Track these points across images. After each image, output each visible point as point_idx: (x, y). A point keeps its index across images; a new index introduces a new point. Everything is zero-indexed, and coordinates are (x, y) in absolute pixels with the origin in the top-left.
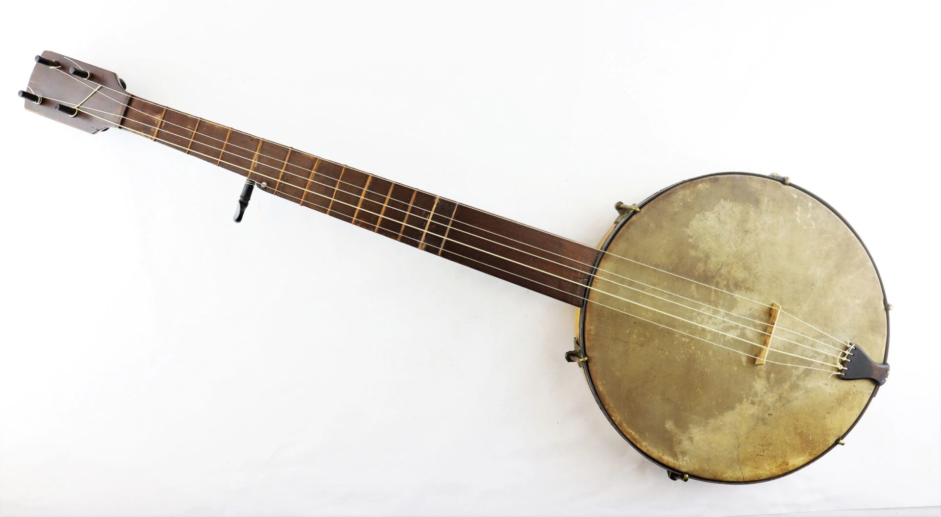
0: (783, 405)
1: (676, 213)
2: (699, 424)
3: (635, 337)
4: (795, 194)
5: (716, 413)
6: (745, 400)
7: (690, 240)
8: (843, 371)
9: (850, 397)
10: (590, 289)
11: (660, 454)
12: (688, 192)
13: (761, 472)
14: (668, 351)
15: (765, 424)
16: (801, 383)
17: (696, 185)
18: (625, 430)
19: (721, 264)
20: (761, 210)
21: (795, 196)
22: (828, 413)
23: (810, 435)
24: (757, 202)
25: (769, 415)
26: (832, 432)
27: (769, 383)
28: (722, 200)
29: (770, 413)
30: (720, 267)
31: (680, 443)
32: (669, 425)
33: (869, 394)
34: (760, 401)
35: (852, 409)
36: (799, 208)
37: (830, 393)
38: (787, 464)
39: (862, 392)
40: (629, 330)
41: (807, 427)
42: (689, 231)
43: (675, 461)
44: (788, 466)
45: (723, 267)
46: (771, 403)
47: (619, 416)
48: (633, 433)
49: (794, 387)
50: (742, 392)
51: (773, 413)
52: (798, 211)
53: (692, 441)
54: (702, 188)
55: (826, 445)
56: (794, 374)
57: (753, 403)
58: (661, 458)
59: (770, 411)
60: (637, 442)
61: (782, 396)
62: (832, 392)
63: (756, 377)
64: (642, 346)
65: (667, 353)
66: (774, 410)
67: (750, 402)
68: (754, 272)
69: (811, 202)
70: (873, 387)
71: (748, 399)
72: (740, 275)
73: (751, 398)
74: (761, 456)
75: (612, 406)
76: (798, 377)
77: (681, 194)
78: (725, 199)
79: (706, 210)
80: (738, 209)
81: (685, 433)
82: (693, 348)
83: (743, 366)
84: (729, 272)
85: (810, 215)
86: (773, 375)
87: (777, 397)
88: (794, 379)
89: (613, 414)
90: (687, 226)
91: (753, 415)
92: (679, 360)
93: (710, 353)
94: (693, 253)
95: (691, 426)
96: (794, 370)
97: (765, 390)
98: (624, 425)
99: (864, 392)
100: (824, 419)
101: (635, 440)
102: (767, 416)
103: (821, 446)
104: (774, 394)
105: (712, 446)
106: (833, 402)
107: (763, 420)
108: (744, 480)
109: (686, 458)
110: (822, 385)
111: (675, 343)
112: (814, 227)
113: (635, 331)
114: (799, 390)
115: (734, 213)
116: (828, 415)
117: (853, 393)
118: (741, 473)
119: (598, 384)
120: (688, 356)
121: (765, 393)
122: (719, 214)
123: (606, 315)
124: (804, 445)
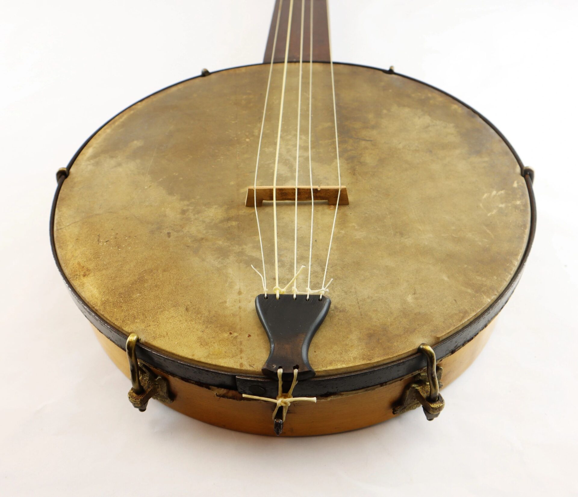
0: (188, 246)
1: (408, 96)
2: (142, 168)
5: (161, 180)
6: (186, 202)
9: (226, 335)
10: (284, 63)
11: (95, 145)
12: (441, 99)
13: (70, 247)
14: (236, 122)
15: (152, 233)
16: (232, 258)
17: (453, 103)
19: (371, 139)
21: (515, 185)
22: (187, 309)
24: (475, 152)
25: (169, 234)
26: (151, 323)
27: (222, 221)
28: (453, 124)
32: (136, 143)
33: (241, 365)
34: (188, 219)
35: (203, 343)
36: (503, 192)
37: (225, 302)
39: (241, 351)
40: (250, 92)
41: (156, 286)
44: (82, 277)
45: (369, 142)
46: (188, 232)
47: (141, 106)
48: (121, 120)
49: (223, 253)
50: (198, 197)
51: (171, 237)
52: (497, 192)
53: (115, 167)
54: (454, 107)
55: (123, 321)
56: (244, 247)
57: (184, 212)
58: (89, 147)
59: (175, 233)
60: (110, 124)
61: (204, 241)
62: (228, 304)
65: (234, 122)
66: (177, 237)
67: (185, 208)
71: (188, 205)
72: (369, 159)
73: (191, 208)
74: (98, 240)
76: (241, 253)
77: (434, 95)
78: (456, 127)
79: (430, 115)
80: (454, 138)
81: (127, 158)
82: (248, 140)
84: (365, 149)
85: (503, 206)
86: (234, 223)
87: (200, 236)
88: (237, 248)
90: (401, 106)
91: (165, 216)
92: (227, 133)
94: (370, 116)
95: (138, 161)
96: (250, 245)
97: (207, 220)
99: (243, 355)
100: (174, 306)
102: (166, 231)
103: (123, 314)
104: (204, 232)
106: (209, 311)
107: (159, 228)
110: (237, 287)
111: (249, 125)
113: (251, 96)
114: (220, 260)
116: (182, 309)
117: (236, 337)
118: (68, 224)
120: (236, 139)
124: (121, 290)
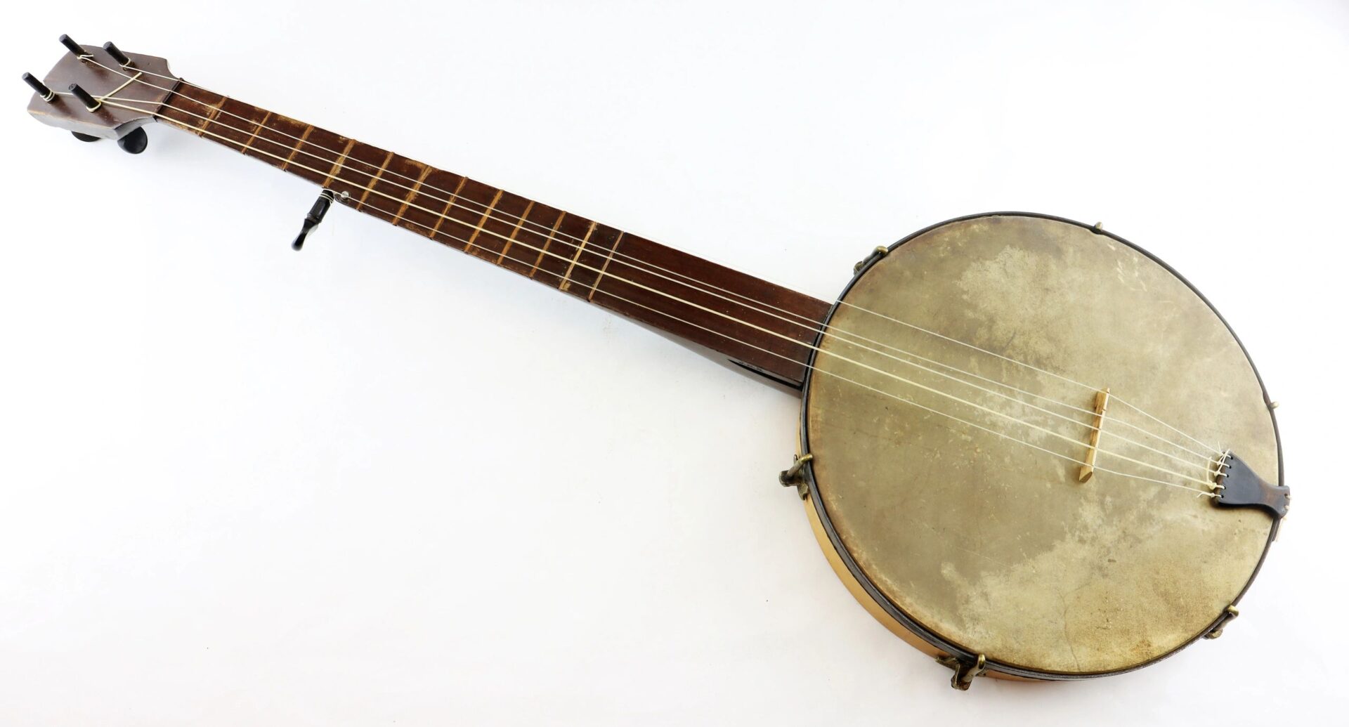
0: (1131, 547)
1: (942, 260)
2: (998, 571)
3: (886, 429)
4: (1113, 246)
5: (1024, 554)
6: (1068, 536)
7: (965, 297)
8: (1219, 491)
9: (1236, 538)
10: (817, 351)
11: (936, 620)
12: (958, 234)
13: (1108, 658)
14: (941, 453)
15: (1105, 576)
16: (1154, 513)
17: (969, 225)
18: (875, 576)
19: (1013, 332)
20: (1065, 263)
21: (1113, 248)
22: (1205, 562)
23: (1180, 598)
24: (1059, 253)
25: (1109, 561)
26: (1215, 593)
27: (1103, 509)
28: (1008, 248)
29: (1111, 558)
30: (1011, 335)
31: (967, 602)
32: (948, 571)
33: (1265, 534)
34: (1094, 539)
35: (1241, 557)
36: (1119, 263)
37: (1203, 531)
38: (1149, 646)
39: (1253, 531)
40: (877, 418)
41: (1175, 583)
42: (961, 284)
43: (961, 633)
44: (1150, 648)
45: (1017, 336)
46: (1112, 542)
47: (864, 553)
48: (889, 582)
49: (1145, 518)
50: (1063, 523)
51: (1116, 559)
52: (1118, 266)
53: (987, 600)
54: (977, 231)
55: (1208, 616)
56: (1141, 498)
57: (1082, 541)
58: (937, 626)
59: (1111, 555)
60: (895, 597)
61: (1126, 531)
62: (1206, 529)
63: (1082, 500)
64: (899, 443)
65: (938, 455)
66: (1116, 553)
67: (1077, 539)
68: (1064, 346)
69: (1136, 257)
70: (1269, 524)
71: (1073, 535)
72: (1044, 349)
73: (1077, 533)
74: (1105, 629)
75: (853, 535)
76: (1150, 503)
77: (947, 236)
78: (1012, 246)
79: (986, 259)
80: (1032, 260)
81: (974, 584)
82: (978, 450)
83: (1061, 483)
84: (1026, 344)
85: (1137, 274)
86: (1108, 499)
87: (1120, 533)
88: (1142, 505)
89: (855, 549)
90: (959, 277)
91: (1084, 559)
92: (958, 467)
93: (1007, 460)
94: (970, 314)
95: (983, 573)
96: (1141, 493)
97: (1100, 522)
98: (874, 567)
99: (1256, 531)
100: (1200, 572)
101: (892, 592)
102: (1106, 563)
103: (1200, 615)
104: (1114, 528)
105: (1022, 609)
106: (1211, 545)
107: (1100, 568)
108: (1079, 669)
109: (979, 628)
110: (1189, 517)
111: (951, 441)
112: (1146, 290)
113: (888, 421)
114: (1154, 523)
115: (1027, 264)
116: (1204, 566)
117: (1240, 531)
118: (1073, 658)
119: (829, 499)
120: (972, 462)
121: (1100, 525)
122: (1005, 265)
123: (841, 394)
124: (1174, 614)
